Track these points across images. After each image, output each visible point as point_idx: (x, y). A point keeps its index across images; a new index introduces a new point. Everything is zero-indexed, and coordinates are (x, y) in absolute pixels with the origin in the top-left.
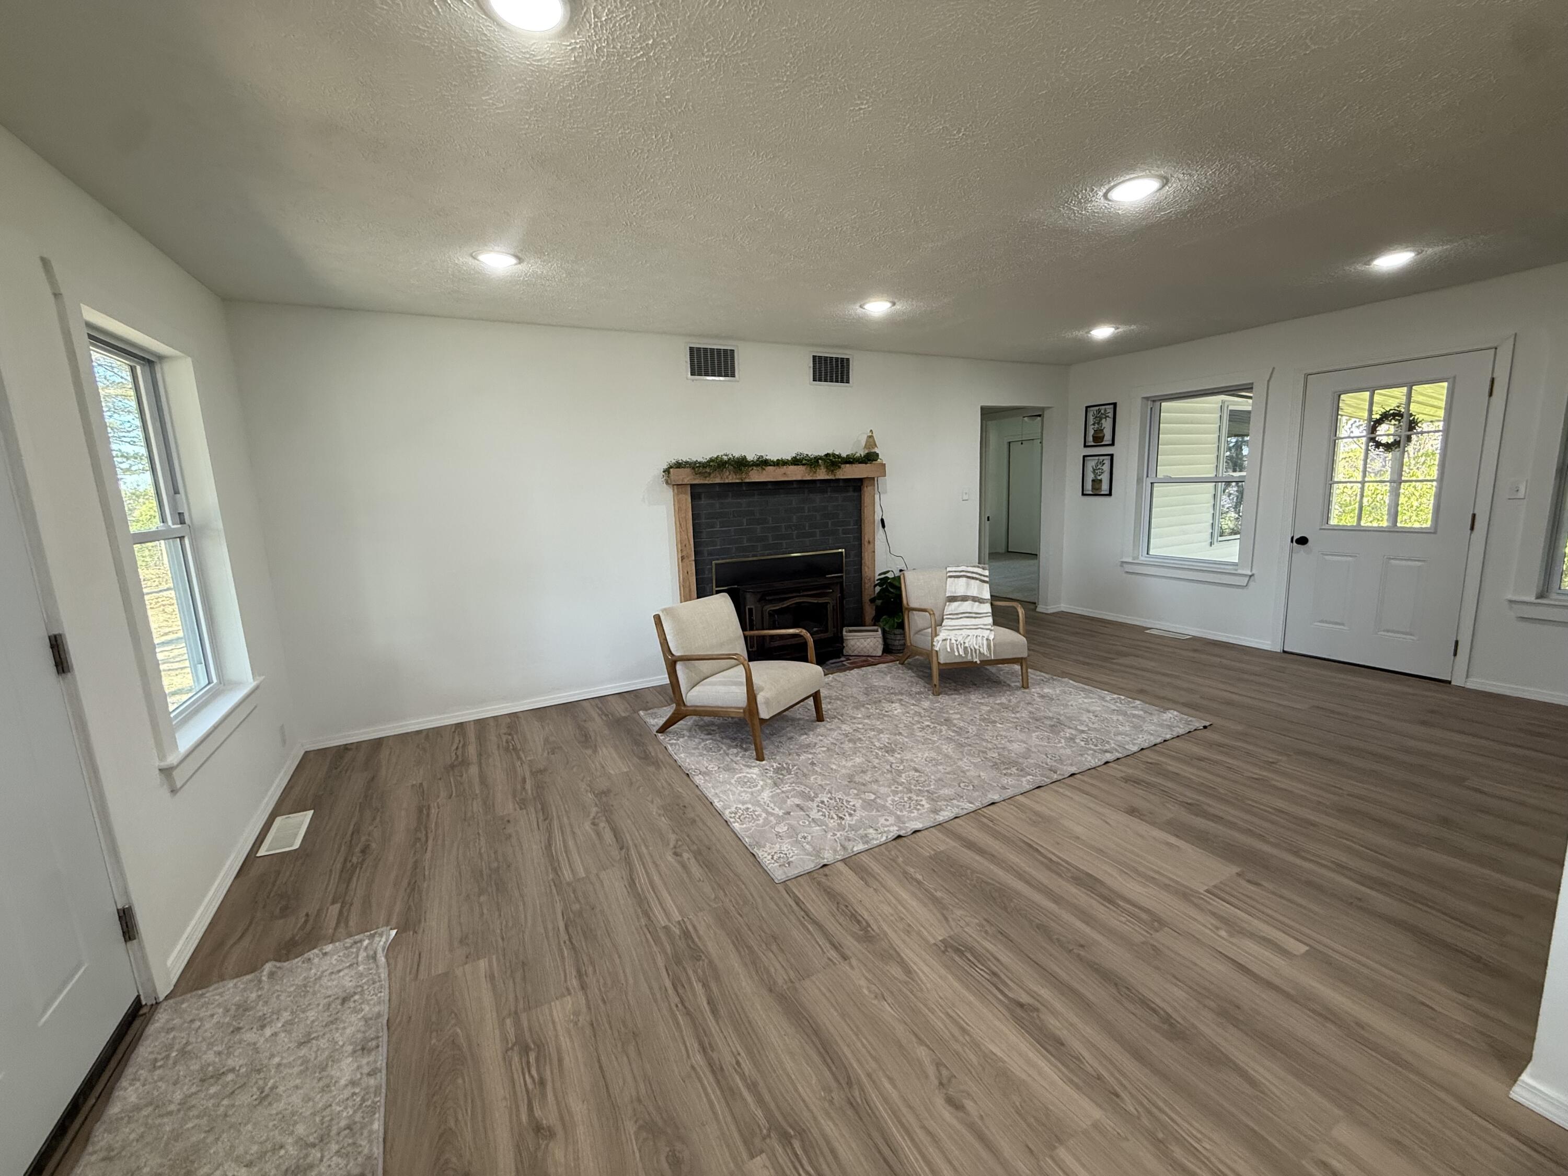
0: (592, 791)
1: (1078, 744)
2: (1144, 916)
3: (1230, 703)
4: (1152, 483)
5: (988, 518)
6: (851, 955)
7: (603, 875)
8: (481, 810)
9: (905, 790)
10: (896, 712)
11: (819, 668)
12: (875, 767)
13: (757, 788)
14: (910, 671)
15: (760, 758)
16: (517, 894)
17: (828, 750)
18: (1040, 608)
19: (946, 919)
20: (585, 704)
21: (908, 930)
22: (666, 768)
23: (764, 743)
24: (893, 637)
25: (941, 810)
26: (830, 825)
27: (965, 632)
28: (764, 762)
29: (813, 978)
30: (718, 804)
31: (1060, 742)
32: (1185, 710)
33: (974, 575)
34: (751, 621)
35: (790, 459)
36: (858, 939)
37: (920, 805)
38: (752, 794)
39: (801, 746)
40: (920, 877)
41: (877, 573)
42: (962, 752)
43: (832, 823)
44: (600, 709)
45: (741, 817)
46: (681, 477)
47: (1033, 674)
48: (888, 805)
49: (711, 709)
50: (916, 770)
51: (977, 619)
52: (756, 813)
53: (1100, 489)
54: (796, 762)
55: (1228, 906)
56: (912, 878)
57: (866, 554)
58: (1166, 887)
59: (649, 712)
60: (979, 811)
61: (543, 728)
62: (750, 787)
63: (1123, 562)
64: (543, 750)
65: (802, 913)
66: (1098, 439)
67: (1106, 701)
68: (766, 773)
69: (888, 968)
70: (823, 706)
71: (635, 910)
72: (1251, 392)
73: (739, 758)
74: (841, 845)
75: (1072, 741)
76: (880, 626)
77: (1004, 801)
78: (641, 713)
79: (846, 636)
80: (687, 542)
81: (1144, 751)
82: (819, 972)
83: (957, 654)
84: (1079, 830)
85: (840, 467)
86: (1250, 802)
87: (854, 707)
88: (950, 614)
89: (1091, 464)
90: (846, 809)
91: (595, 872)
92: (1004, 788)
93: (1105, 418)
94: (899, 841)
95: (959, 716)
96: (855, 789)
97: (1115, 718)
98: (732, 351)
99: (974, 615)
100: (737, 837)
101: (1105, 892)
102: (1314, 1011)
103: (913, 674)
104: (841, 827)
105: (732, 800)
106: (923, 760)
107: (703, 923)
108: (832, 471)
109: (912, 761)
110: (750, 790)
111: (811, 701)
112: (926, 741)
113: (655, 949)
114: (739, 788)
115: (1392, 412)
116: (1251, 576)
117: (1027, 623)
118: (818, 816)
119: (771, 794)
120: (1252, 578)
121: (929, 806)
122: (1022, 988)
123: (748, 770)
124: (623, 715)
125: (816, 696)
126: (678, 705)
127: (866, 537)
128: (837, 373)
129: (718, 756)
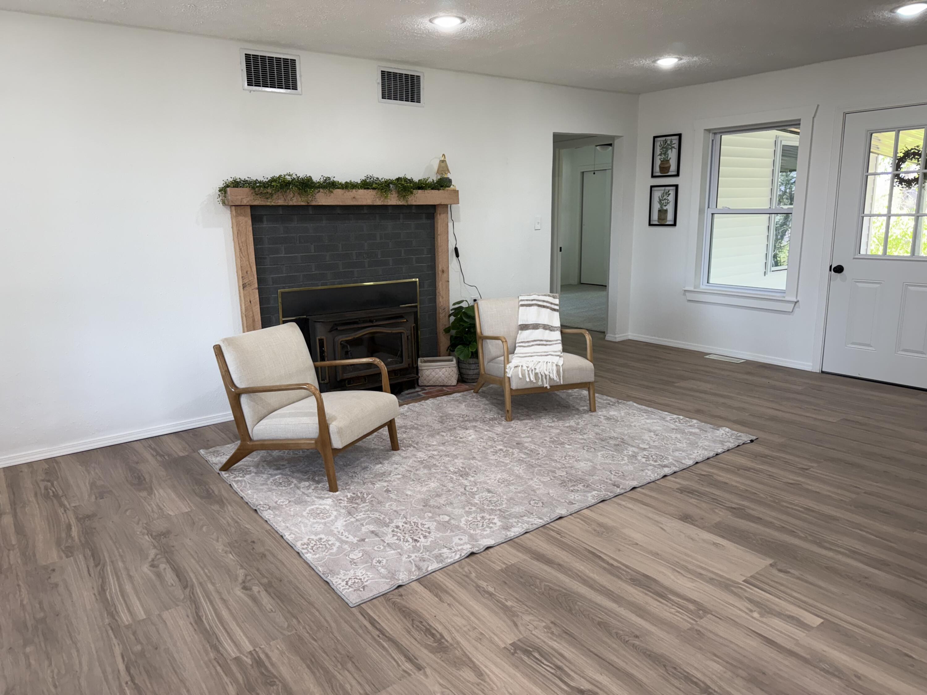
0: (149, 533)
1: (639, 461)
2: (692, 607)
3: (773, 419)
4: (712, 214)
5: (561, 248)
6: (425, 665)
7: (166, 615)
8: (19, 561)
9: (478, 510)
10: (470, 438)
11: (393, 397)
12: (449, 491)
13: (330, 519)
14: (484, 399)
15: (333, 488)
16: (69, 642)
17: (404, 476)
18: (609, 337)
19: (516, 625)
20: (136, 445)
21: (480, 638)
22: (231, 505)
23: (338, 474)
24: (467, 366)
25: (513, 526)
26: (405, 548)
27: (536, 359)
28: (337, 493)
29: (389, 689)
30: (289, 537)
31: (623, 460)
32: (736, 426)
33: (545, 304)
34: (322, 352)
35: (359, 182)
36: (433, 651)
37: (492, 523)
38: (325, 524)
39: (376, 475)
40: (491, 589)
41: (452, 303)
42: (533, 472)
43: (407, 546)
44: (154, 450)
45: (314, 548)
46: (239, 198)
47: (600, 399)
48: (462, 525)
49: (281, 442)
50: (489, 491)
51: (548, 346)
52: (330, 543)
53: (665, 219)
54: (370, 491)
55: (760, 591)
56: (485, 591)
57: (440, 283)
58: (711, 581)
59: (211, 450)
60: (548, 526)
61: (89, 473)
62: (323, 518)
63: (685, 291)
64: (90, 496)
65: (378, 633)
66: (664, 171)
67: (667, 421)
68: (340, 503)
69: (461, 673)
70: (399, 435)
71: (203, 646)
72: (799, 128)
73: (310, 491)
74: (416, 566)
75: (634, 459)
76: (455, 356)
77: (570, 515)
78: (202, 452)
79: (421, 367)
80: (249, 269)
81: (698, 465)
82: (394, 683)
83: (528, 380)
84: (637, 537)
85: (412, 193)
86: (785, 504)
87: (429, 435)
88: (522, 342)
89: (657, 194)
90: (421, 532)
91: (157, 612)
92: (571, 503)
93: (671, 149)
94: (473, 558)
95: (530, 439)
96: (430, 512)
97: (673, 436)
98: (293, 61)
99: (544, 343)
100: (310, 567)
101: (658, 589)
102: (823, 670)
103: (487, 402)
104: (416, 549)
105: (304, 531)
106: (496, 482)
107: (276, 651)
108: (405, 196)
109: (485, 483)
110: (323, 521)
111: (385, 431)
112: (498, 464)
113: (226, 679)
114: (311, 520)
115: (912, 151)
116: (796, 302)
117: (594, 350)
118: (394, 540)
119: (345, 523)
120: (797, 304)
121: (501, 523)
122: (583, 677)
123: (321, 502)
124: (181, 454)
125: (391, 425)
126: (243, 440)
127: (440, 266)
128: (407, 91)
129: (289, 490)
